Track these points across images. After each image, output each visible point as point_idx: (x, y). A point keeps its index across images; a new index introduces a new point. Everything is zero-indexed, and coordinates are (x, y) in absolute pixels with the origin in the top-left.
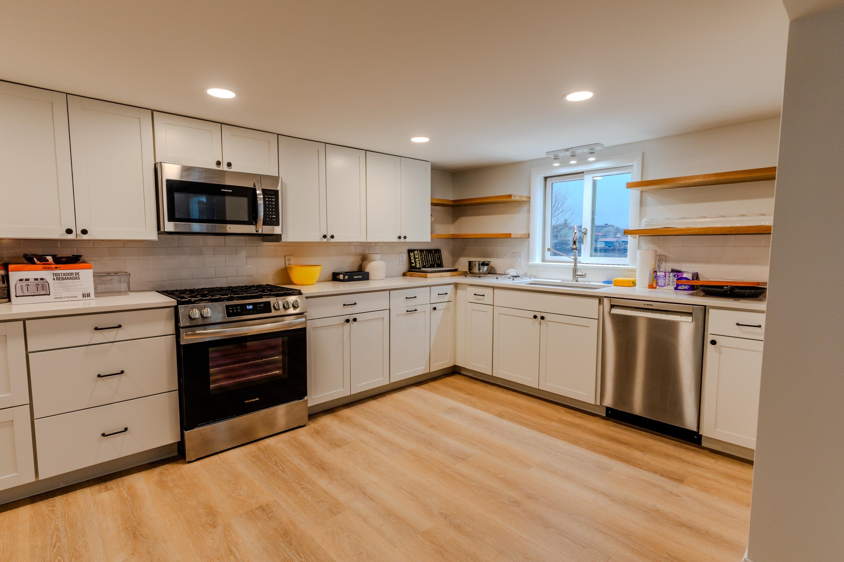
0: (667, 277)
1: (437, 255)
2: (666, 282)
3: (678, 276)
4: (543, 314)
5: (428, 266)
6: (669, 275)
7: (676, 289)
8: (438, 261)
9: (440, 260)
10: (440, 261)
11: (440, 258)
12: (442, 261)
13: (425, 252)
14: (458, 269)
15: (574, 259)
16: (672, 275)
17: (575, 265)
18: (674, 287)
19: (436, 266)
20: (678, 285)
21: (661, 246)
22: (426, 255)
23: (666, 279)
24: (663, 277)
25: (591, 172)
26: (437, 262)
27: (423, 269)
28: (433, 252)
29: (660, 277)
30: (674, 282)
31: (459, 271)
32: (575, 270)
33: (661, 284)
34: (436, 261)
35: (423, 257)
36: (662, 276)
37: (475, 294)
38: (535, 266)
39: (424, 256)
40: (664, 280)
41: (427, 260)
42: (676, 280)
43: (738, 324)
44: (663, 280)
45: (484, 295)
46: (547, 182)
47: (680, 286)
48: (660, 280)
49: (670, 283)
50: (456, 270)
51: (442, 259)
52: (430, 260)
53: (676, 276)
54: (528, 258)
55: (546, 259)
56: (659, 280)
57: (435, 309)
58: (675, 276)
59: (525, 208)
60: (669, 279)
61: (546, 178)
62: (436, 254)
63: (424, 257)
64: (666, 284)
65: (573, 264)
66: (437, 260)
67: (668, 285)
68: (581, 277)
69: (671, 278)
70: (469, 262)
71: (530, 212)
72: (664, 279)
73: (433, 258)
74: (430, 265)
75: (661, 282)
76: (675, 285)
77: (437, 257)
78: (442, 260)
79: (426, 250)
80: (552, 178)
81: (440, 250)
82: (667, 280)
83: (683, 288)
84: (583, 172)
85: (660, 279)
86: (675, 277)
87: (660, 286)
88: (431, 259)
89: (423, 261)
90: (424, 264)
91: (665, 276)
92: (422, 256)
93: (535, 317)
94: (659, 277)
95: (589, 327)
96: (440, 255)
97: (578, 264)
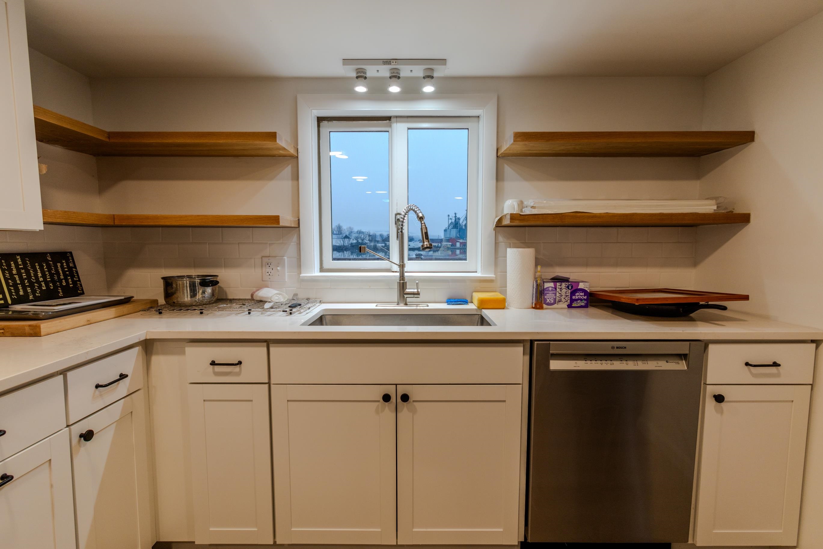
0: (557, 288)
1: (62, 266)
2: (557, 297)
3: (572, 287)
4: (402, 390)
5: (34, 296)
6: (560, 286)
7: (570, 306)
8: (67, 281)
9: (72, 277)
10: (73, 280)
11: (72, 272)
12: (79, 281)
13: (19, 260)
14: (133, 297)
15: (400, 266)
16: (564, 285)
17: (402, 277)
18: (567, 304)
19: (61, 294)
20: (572, 301)
21: (526, 242)
22: (25, 268)
23: (557, 293)
24: (552, 290)
25: (406, 119)
26: (64, 284)
27: (18, 307)
28: (49, 259)
29: (549, 290)
30: (568, 297)
31: (134, 301)
32: (402, 285)
33: (550, 300)
34: (60, 281)
35: (14, 272)
36: (550, 289)
37: (213, 363)
38: (314, 280)
39: (18, 270)
40: (554, 295)
41: (30, 281)
42: (569, 294)
43: (747, 364)
44: (552, 295)
45: (240, 363)
46: (321, 129)
47: (575, 302)
48: (549, 295)
49: (562, 298)
50: (127, 301)
51: (78, 275)
52: (41, 279)
53: (570, 288)
54: (299, 264)
55: (326, 266)
56: (547, 295)
57: (88, 436)
58: (568, 287)
59: (288, 170)
60: (560, 292)
61: (320, 120)
62: (59, 265)
63: (19, 274)
64: (557, 300)
65: (398, 274)
66: (62, 277)
67: (560, 301)
68: (415, 296)
69: (564, 291)
70: (163, 278)
71: (298, 179)
72: (553, 293)
73: (52, 275)
74: (40, 293)
75: (549, 297)
76: (569, 301)
77: (64, 272)
78: (79, 277)
79: (23, 255)
80: (330, 123)
81: (71, 253)
82: (558, 295)
83: (579, 305)
84: (389, 118)
85: (548, 293)
86: (568, 289)
87: (548, 304)
88: (44, 276)
89: (15, 285)
90: (21, 293)
91: (556, 289)
92: (10, 270)
93: (386, 398)
94: (547, 291)
95: (504, 401)
96: (71, 265)
97: (406, 274)
